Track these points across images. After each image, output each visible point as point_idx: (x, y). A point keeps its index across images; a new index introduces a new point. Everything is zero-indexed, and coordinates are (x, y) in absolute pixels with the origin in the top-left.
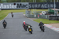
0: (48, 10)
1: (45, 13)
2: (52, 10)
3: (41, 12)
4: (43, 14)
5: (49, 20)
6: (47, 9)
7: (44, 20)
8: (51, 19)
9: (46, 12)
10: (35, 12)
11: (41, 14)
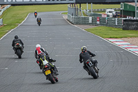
0: (120, 7)
1: (114, 13)
2: (130, 6)
3: (104, 11)
4: (108, 16)
5: (124, 29)
6: (119, 3)
7: (111, 30)
8: (127, 26)
9: (115, 10)
10: (90, 11)
11: (103, 16)
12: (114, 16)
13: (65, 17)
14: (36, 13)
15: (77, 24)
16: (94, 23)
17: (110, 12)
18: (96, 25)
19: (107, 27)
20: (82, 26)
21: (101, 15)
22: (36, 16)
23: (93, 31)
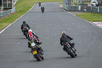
1: (97, 3)
3: (90, 2)
4: (92, 5)
9: (98, 1)
10: (79, 2)
11: (89, 5)
12: (97, 5)
13: (61, 6)
14: (40, 3)
15: (70, 11)
16: (82, 10)
17: (94, 2)
18: (84, 12)
19: (92, 14)
20: (74, 13)
21: (87, 5)
22: (40, 6)
23: (81, 17)
